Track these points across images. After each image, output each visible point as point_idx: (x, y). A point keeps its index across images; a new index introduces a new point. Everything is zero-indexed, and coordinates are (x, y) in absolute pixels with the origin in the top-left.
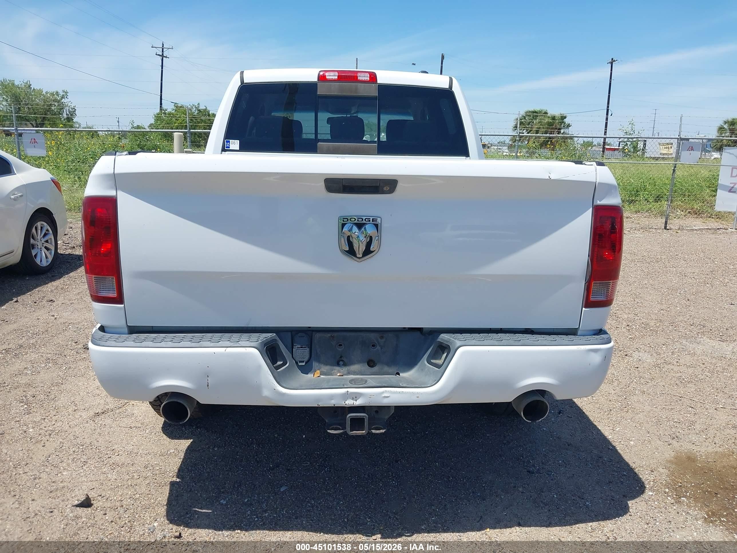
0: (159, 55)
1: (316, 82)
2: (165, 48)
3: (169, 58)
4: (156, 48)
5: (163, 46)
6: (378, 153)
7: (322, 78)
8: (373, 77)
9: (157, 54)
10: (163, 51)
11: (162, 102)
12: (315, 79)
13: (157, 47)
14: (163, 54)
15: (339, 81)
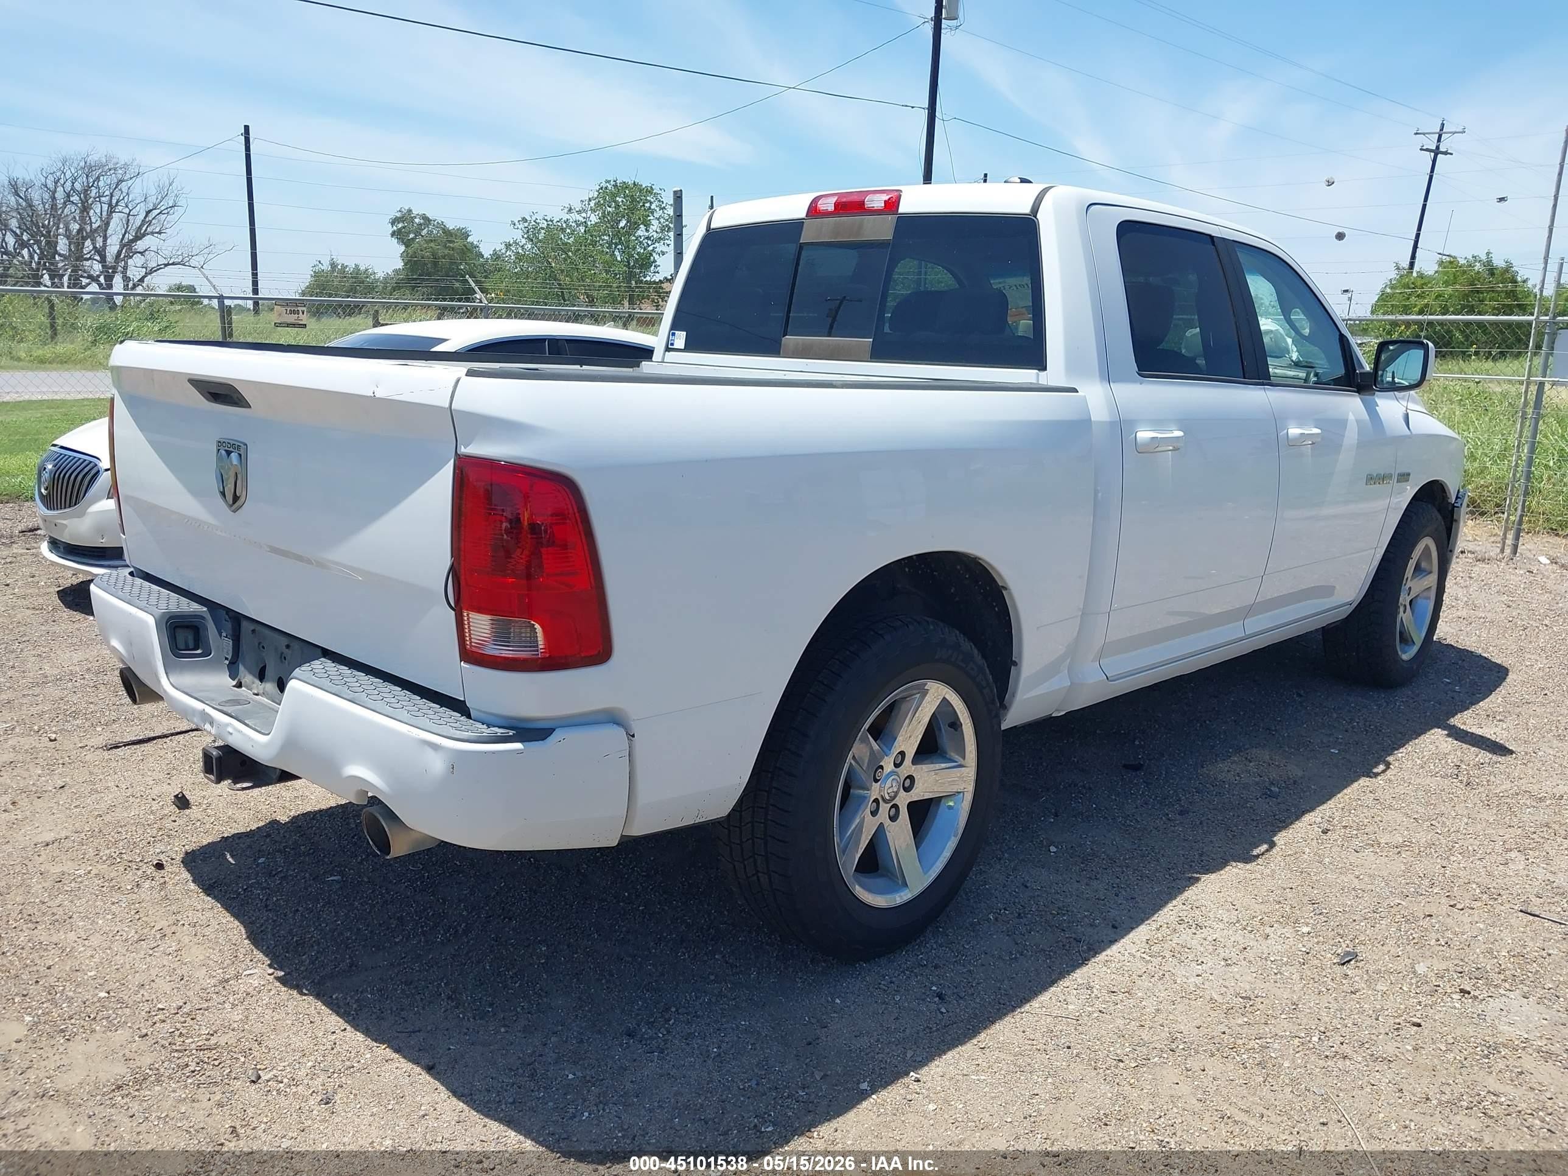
0: (1427, 150)
1: (804, 219)
2: (1445, 133)
3: (1451, 154)
4: (1424, 134)
5: (1442, 130)
6: (871, 358)
7: (813, 211)
8: (892, 205)
9: (1424, 148)
10: (1439, 140)
11: (1417, 255)
12: (802, 214)
13: (1427, 133)
14: (1438, 147)
15: (838, 213)
